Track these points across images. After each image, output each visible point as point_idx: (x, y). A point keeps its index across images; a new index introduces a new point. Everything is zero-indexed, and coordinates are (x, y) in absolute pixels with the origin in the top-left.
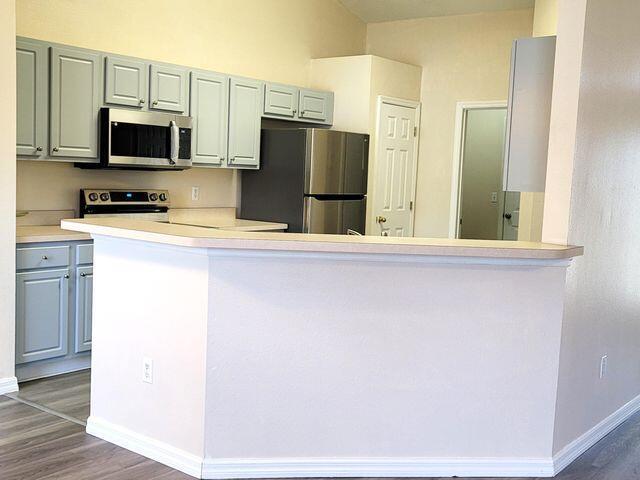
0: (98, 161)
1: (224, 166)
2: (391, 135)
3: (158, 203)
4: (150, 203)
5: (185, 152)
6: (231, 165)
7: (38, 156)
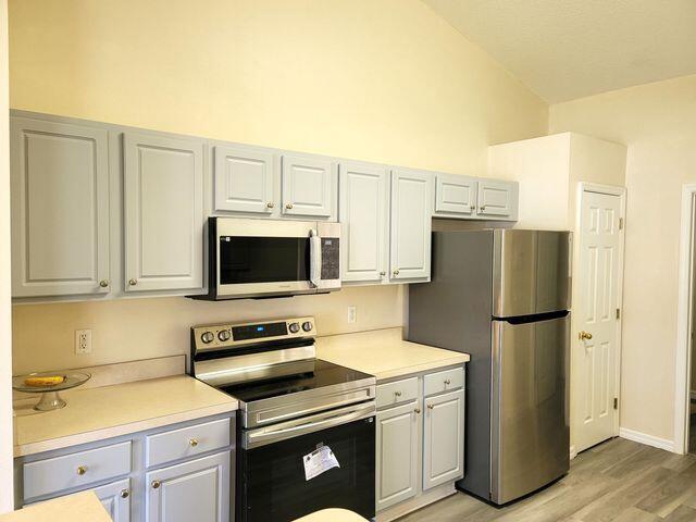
0: (206, 292)
1: (386, 281)
2: (594, 230)
3: (301, 334)
4: (290, 335)
5: (331, 270)
6: (395, 279)
7: (106, 294)
